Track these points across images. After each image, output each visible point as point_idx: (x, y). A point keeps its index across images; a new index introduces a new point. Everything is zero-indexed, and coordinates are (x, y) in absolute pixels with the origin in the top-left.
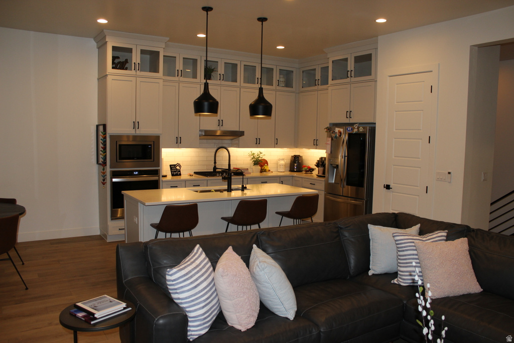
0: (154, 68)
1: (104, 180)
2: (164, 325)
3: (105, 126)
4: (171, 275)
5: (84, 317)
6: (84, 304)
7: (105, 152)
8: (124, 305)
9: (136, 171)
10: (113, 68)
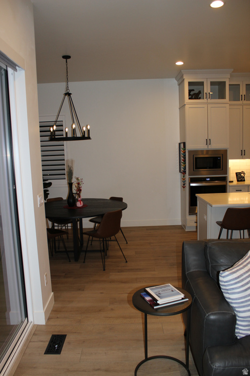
0: (222, 96)
1: (184, 185)
2: (214, 321)
3: (184, 143)
4: (224, 277)
5: (150, 301)
6: (151, 289)
7: (185, 163)
8: (182, 296)
9: (208, 178)
10: (189, 99)
